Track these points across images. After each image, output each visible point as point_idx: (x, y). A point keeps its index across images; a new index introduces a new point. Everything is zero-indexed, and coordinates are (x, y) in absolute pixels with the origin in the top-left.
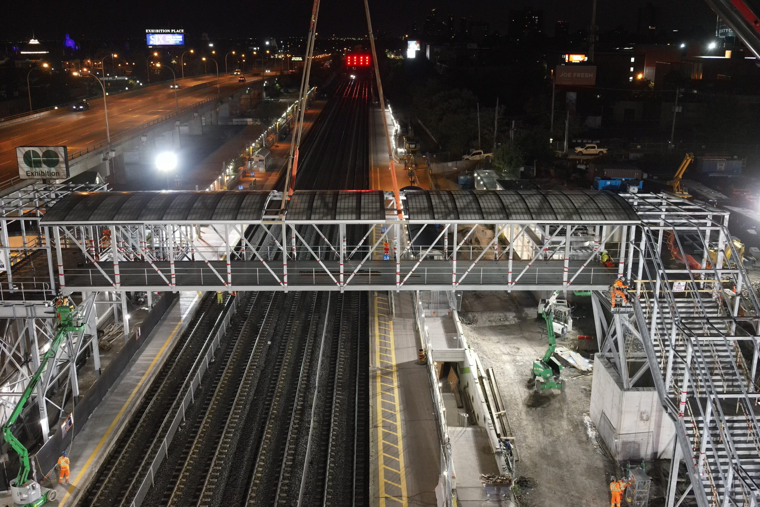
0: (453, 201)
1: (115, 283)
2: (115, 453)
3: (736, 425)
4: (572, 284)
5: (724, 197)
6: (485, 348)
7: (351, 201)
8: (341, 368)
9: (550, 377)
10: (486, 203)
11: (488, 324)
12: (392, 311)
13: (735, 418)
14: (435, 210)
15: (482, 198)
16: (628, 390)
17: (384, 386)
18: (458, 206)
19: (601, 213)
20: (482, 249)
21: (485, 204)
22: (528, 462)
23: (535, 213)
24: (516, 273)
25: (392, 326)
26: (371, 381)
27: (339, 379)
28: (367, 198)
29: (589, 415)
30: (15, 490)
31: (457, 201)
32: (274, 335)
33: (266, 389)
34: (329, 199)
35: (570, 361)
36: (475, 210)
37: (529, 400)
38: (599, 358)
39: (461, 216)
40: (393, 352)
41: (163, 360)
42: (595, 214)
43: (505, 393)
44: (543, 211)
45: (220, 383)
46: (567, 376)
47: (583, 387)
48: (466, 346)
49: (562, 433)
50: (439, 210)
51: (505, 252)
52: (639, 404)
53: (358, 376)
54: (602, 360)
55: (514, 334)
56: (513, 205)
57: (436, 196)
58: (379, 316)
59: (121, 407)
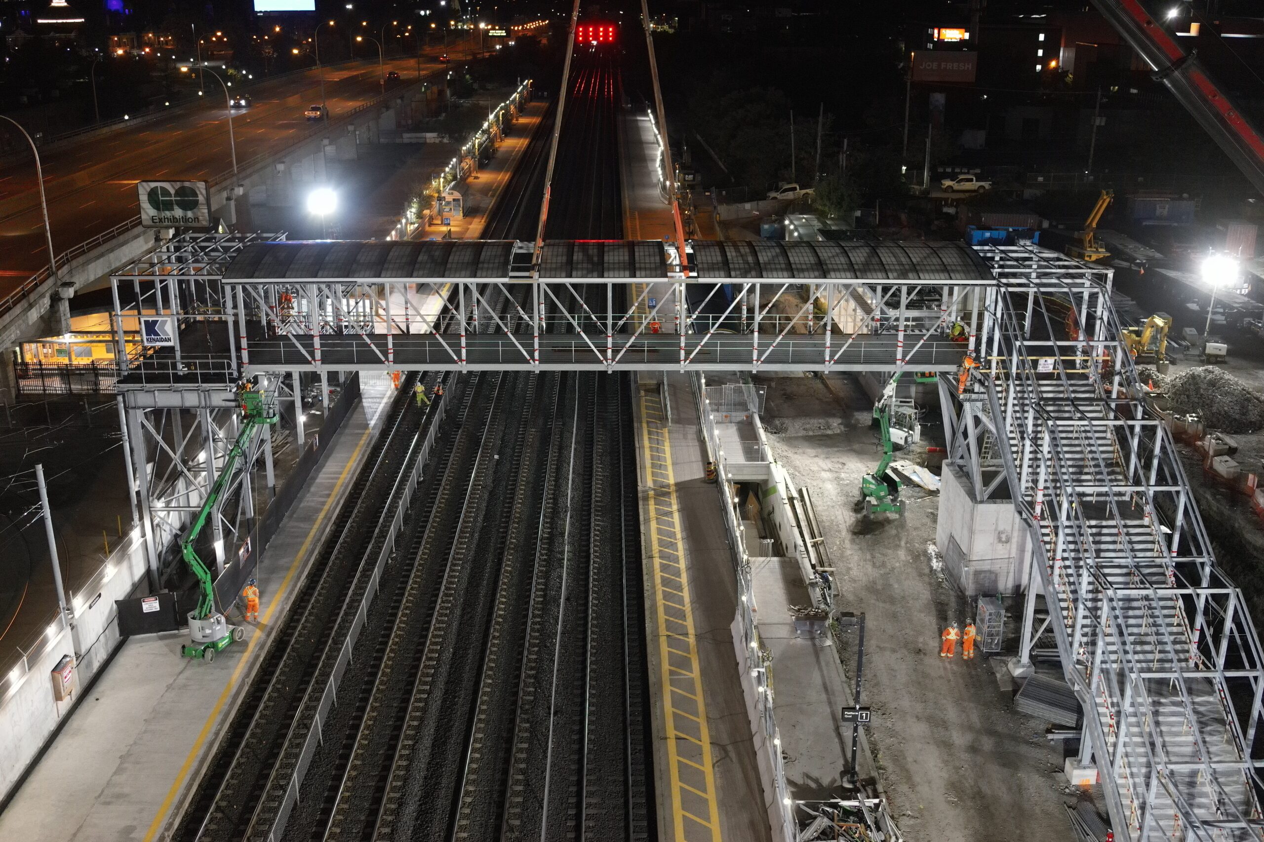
0: (755, 253)
1: (315, 361)
2: (307, 589)
3: (1105, 531)
4: (908, 363)
5: (1158, 255)
6: (798, 463)
7: (621, 254)
8: (599, 488)
9: (885, 497)
10: (797, 257)
11: (802, 433)
12: (667, 415)
13: (1104, 523)
14: (731, 266)
15: (793, 251)
16: (982, 502)
17: (659, 509)
18: (761, 261)
19: (946, 270)
20: (791, 320)
21: (796, 259)
22: (851, 597)
23: (860, 270)
24: (835, 347)
25: (667, 435)
26: (641, 503)
27: (597, 501)
28: (642, 250)
29: (934, 544)
30: (195, 624)
31: (759, 254)
32: (501, 447)
33: (499, 513)
34: (593, 251)
35: (915, 478)
36: (783, 266)
37: (856, 526)
38: (947, 465)
39: (764, 274)
40: (670, 468)
41: (352, 478)
42: (937, 271)
43: (824, 517)
44: (871, 267)
45: (435, 507)
46: (909, 498)
47: (930, 511)
48: (770, 458)
49: (897, 565)
50: (737, 266)
51: (822, 323)
52: (997, 520)
53: (622, 497)
54: (951, 468)
55: (838, 447)
56: (832, 259)
57: (732, 249)
58: (648, 422)
59: (306, 535)
